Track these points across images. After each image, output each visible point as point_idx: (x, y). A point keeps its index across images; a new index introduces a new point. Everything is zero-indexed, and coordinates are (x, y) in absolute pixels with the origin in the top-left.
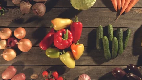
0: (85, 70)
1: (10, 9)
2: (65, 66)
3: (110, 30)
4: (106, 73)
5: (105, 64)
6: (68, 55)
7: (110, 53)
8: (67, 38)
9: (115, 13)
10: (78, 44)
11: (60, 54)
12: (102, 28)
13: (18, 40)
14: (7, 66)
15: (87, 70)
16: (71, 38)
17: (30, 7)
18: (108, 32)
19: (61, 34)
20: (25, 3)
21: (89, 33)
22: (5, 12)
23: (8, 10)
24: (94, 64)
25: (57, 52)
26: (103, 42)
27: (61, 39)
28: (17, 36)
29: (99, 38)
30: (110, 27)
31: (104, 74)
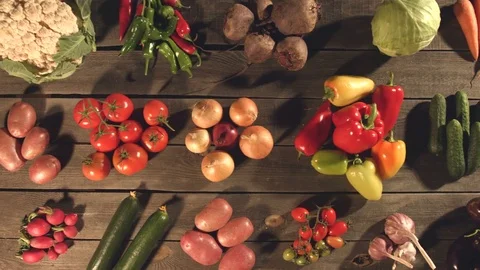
0: (397, 203)
1: (214, 52)
2: (358, 193)
3: (462, 106)
4: (449, 210)
5: (446, 187)
6: (371, 166)
7: (463, 163)
8: (372, 126)
9: (473, 64)
10: (392, 140)
11: (350, 164)
12: (444, 101)
13: (241, 129)
14: (214, 196)
15: (403, 204)
16: (379, 126)
17: (272, 48)
18: (458, 109)
19: (357, 114)
20: (260, 36)
21: (408, 112)
22: (203, 59)
23: (210, 54)
24: (420, 188)
25: (342, 160)
26: (450, 135)
27: (359, 127)
28: (237, 118)
29: (439, 125)
30: (462, 98)
31: (442, 214)
